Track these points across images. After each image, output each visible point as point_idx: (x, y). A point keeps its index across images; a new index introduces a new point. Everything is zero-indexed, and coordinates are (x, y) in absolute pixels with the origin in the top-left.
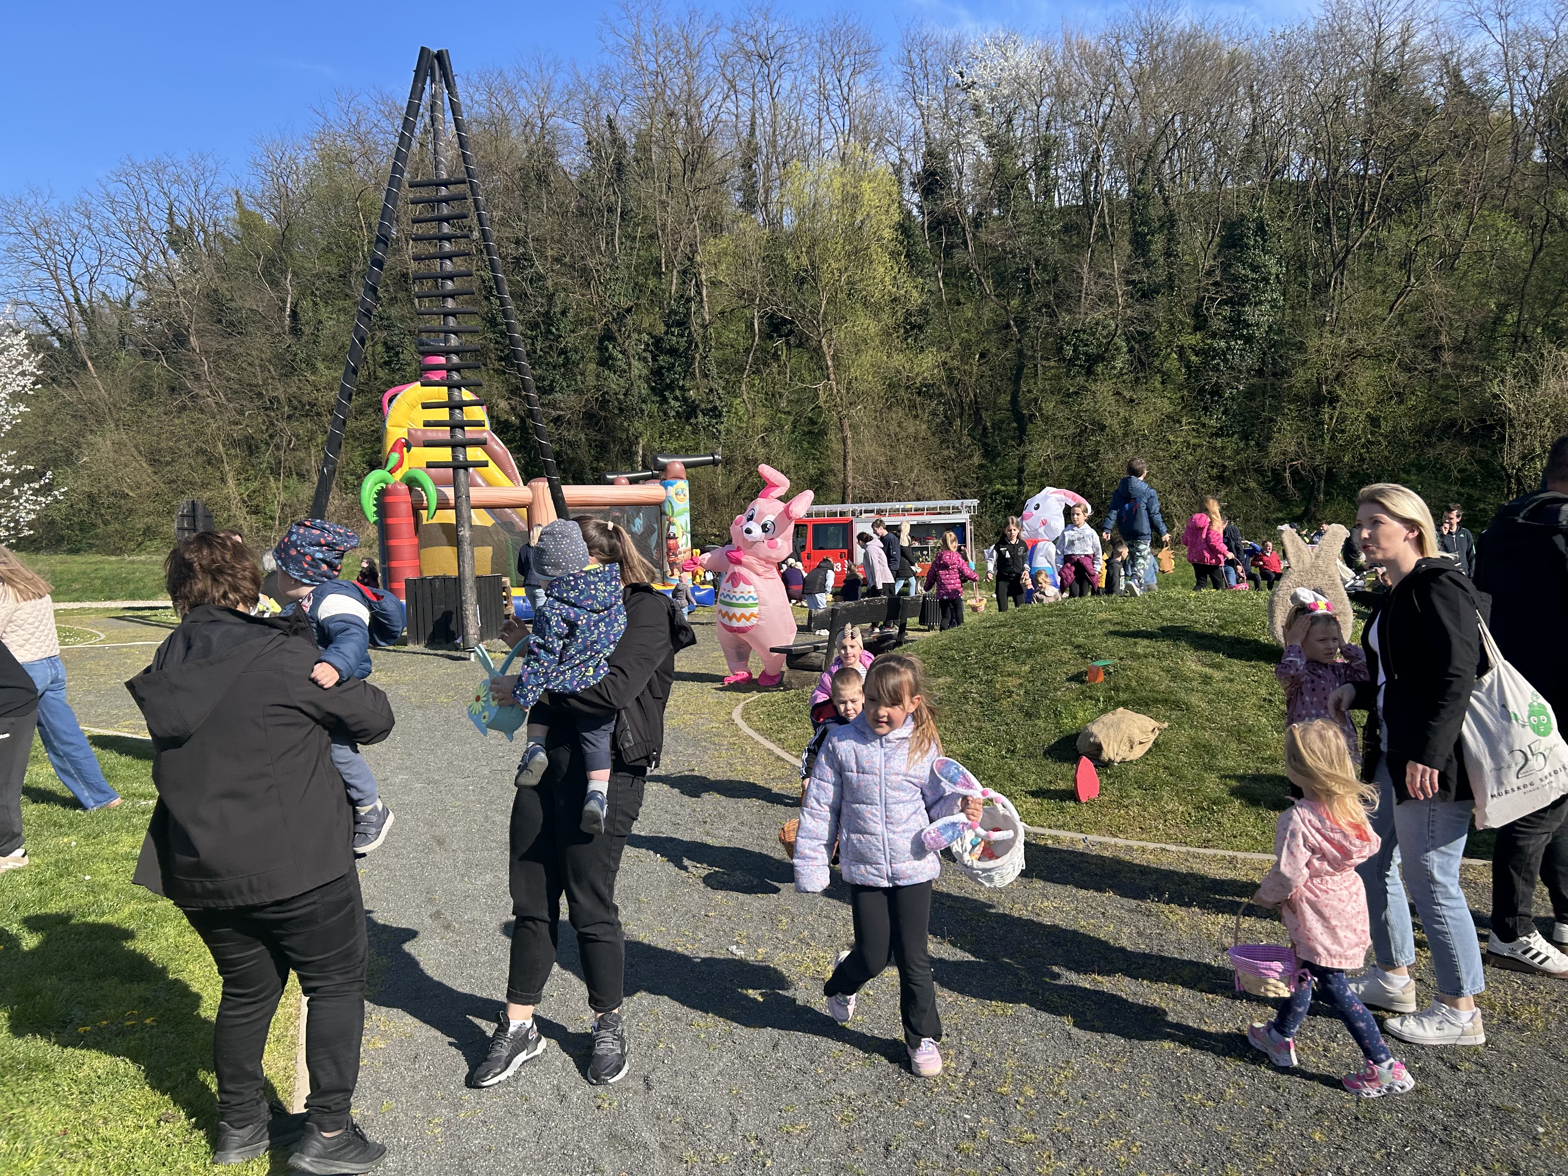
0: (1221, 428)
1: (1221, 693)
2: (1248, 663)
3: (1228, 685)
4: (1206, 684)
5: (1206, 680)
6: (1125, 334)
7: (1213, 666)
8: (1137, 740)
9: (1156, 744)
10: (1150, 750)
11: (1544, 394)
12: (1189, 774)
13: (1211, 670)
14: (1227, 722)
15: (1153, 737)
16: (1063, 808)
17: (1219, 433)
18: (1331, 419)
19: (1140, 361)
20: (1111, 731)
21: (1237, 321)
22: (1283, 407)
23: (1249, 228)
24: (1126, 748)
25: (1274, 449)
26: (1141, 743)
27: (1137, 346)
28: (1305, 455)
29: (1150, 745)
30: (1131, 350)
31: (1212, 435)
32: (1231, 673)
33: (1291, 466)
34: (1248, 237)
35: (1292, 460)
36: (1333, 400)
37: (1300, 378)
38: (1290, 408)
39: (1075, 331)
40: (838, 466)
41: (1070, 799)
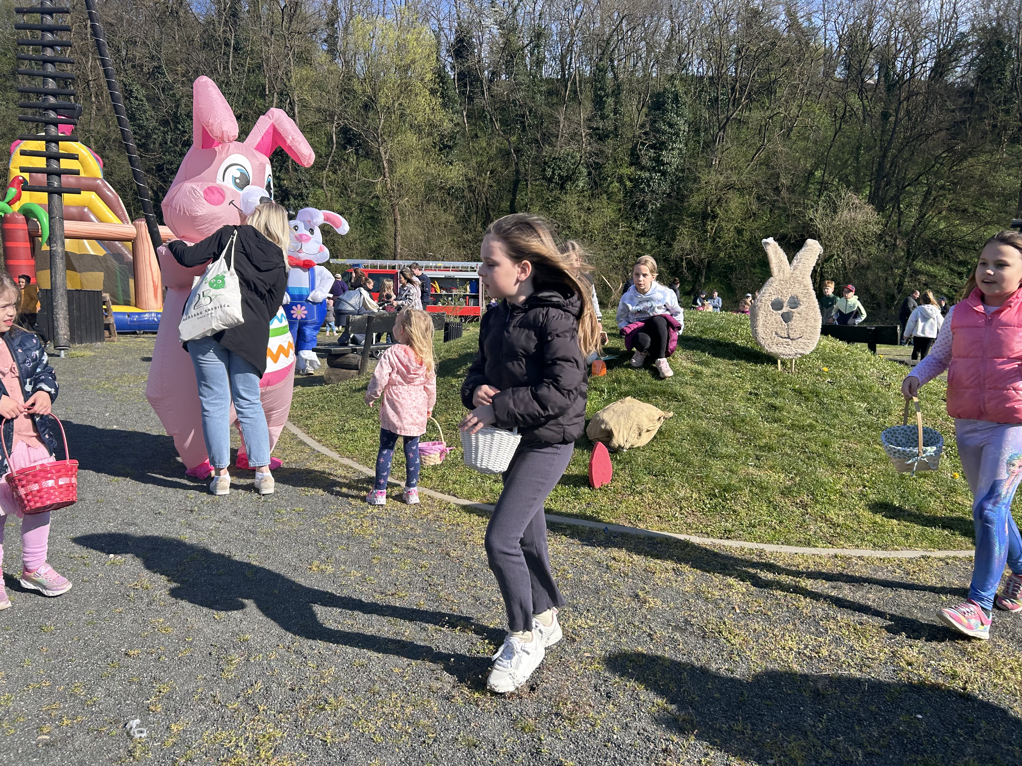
0: (644, 231)
1: (712, 387)
2: (731, 362)
3: (716, 380)
4: (698, 379)
5: (697, 375)
6: (586, 164)
7: (701, 363)
8: (645, 428)
9: (660, 432)
10: (655, 437)
11: (839, 221)
12: (696, 460)
13: (700, 368)
14: (720, 412)
15: (658, 425)
16: (578, 494)
17: (643, 234)
18: (712, 229)
19: (595, 182)
20: (622, 419)
21: (658, 161)
22: (684, 219)
23: (668, 98)
24: (635, 435)
25: (676, 245)
26: (648, 431)
27: (593, 172)
28: (695, 252)
29: (654, 433)
30: (589, 174)
31: (638, 235)
32: (718, 369)
33: (686, 259)
34: (668, 104)
35: (687, 255)
36: (714, 217)
37: (695, 200)
38: (687, 220)
39: (554, 159)
40: (390, 241)
41: (584, 485)
